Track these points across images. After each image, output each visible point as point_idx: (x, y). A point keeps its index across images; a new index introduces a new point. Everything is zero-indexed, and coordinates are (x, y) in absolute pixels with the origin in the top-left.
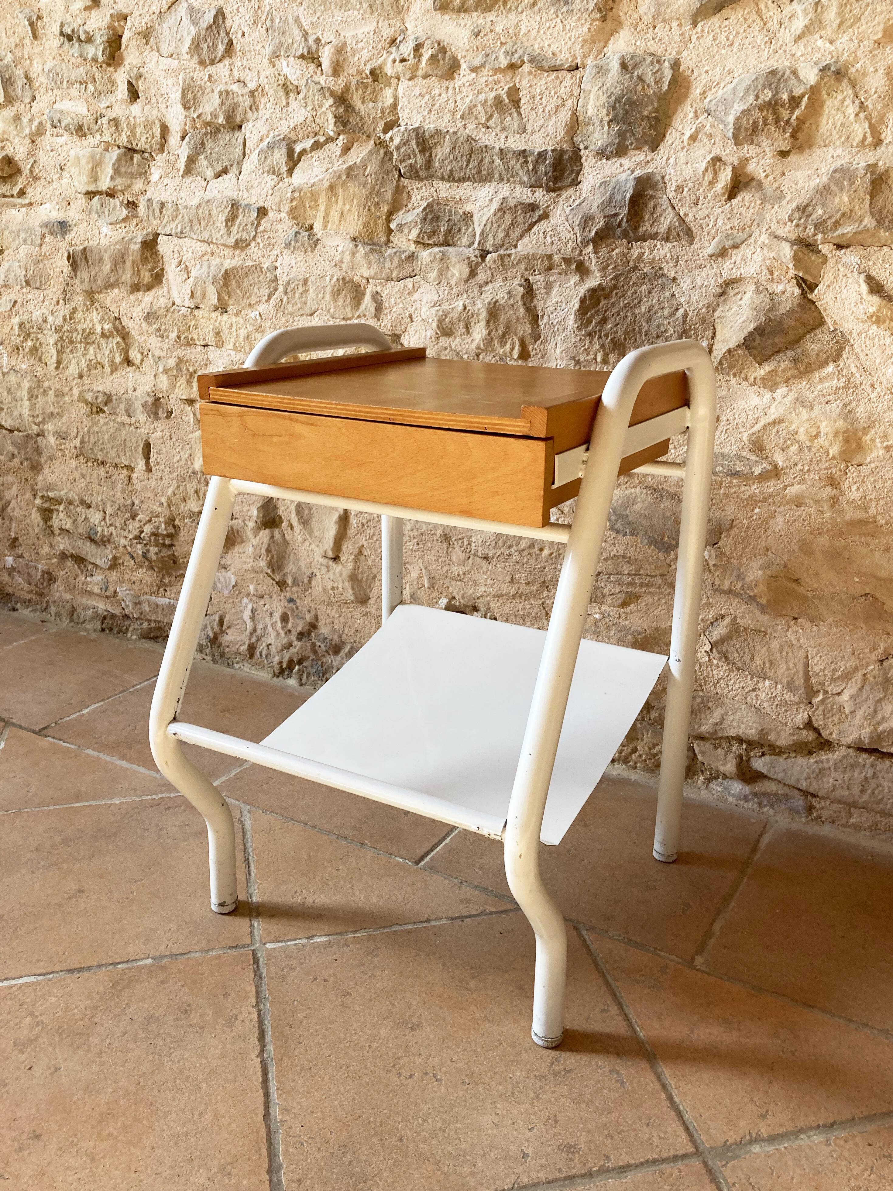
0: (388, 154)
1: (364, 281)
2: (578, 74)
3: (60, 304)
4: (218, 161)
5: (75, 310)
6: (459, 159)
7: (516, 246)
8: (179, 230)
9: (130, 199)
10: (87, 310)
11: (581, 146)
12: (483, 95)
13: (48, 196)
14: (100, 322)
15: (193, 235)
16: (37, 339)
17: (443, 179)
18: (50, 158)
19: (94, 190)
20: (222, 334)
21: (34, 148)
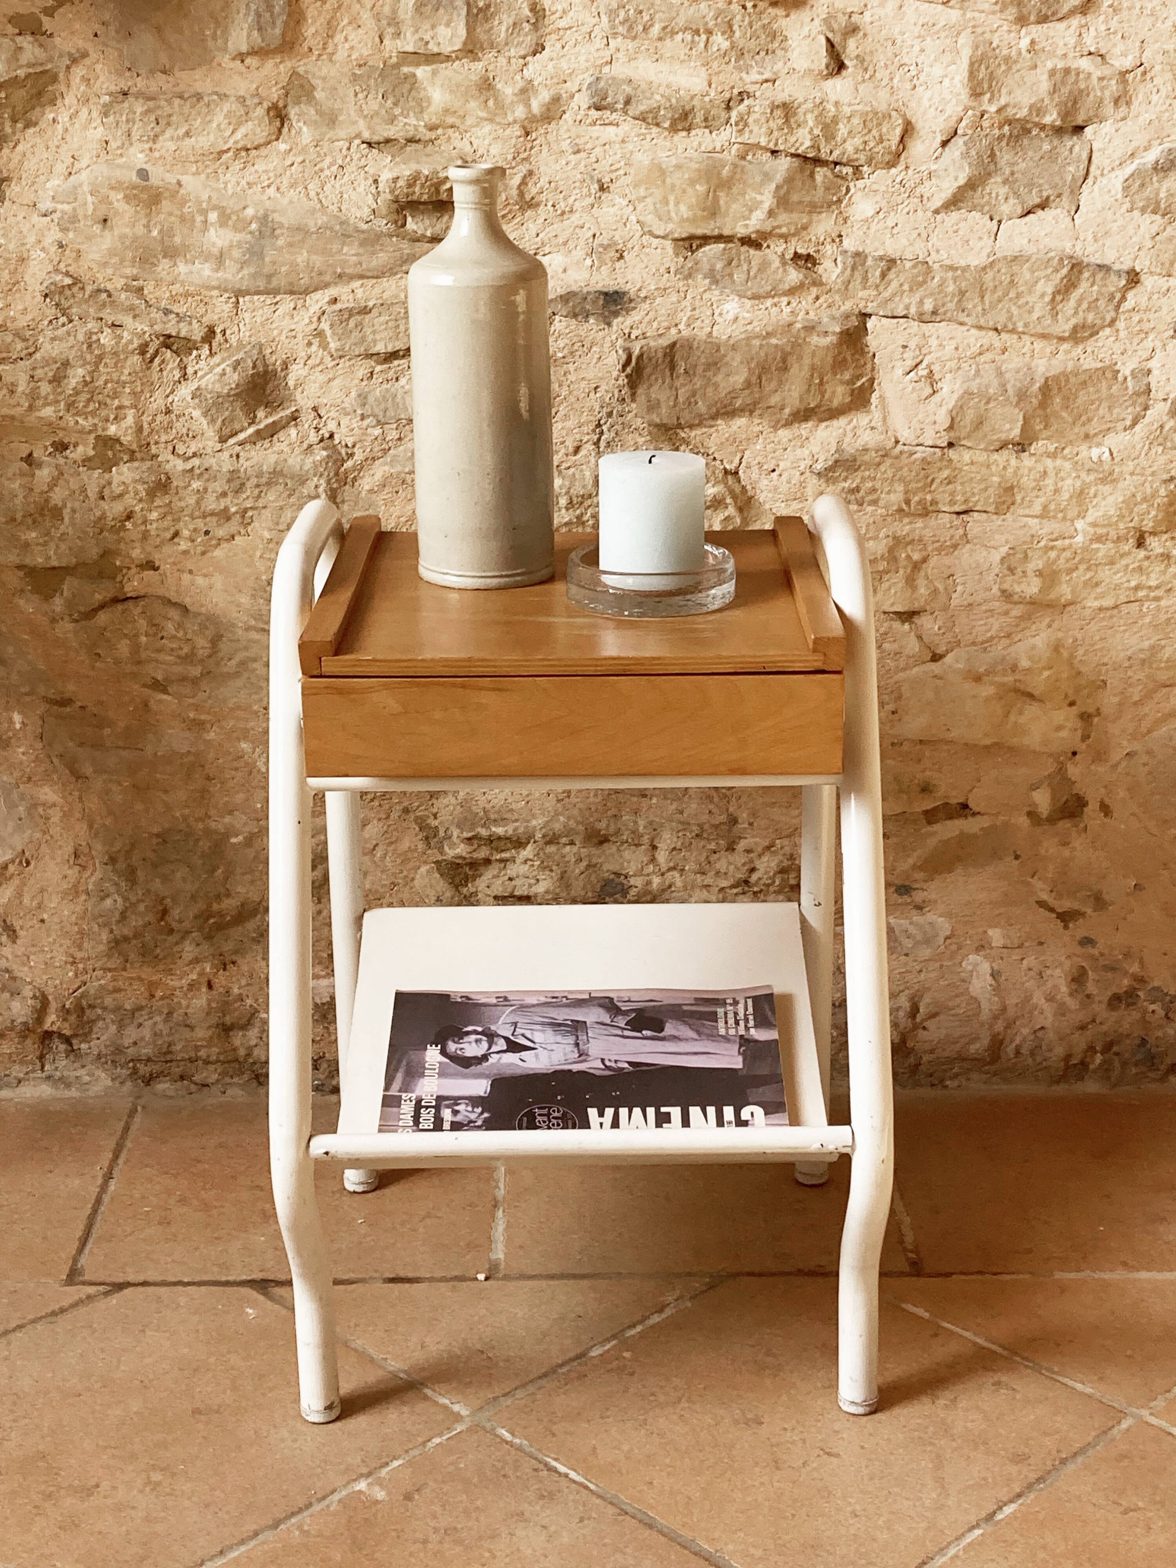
8: (928, 306)
9: (799, 251)
13: (561, 240)
15: (962, 317)
18: (571, 166)
19: (708, 232)
20: (1016, 490)
21: (529, 146)
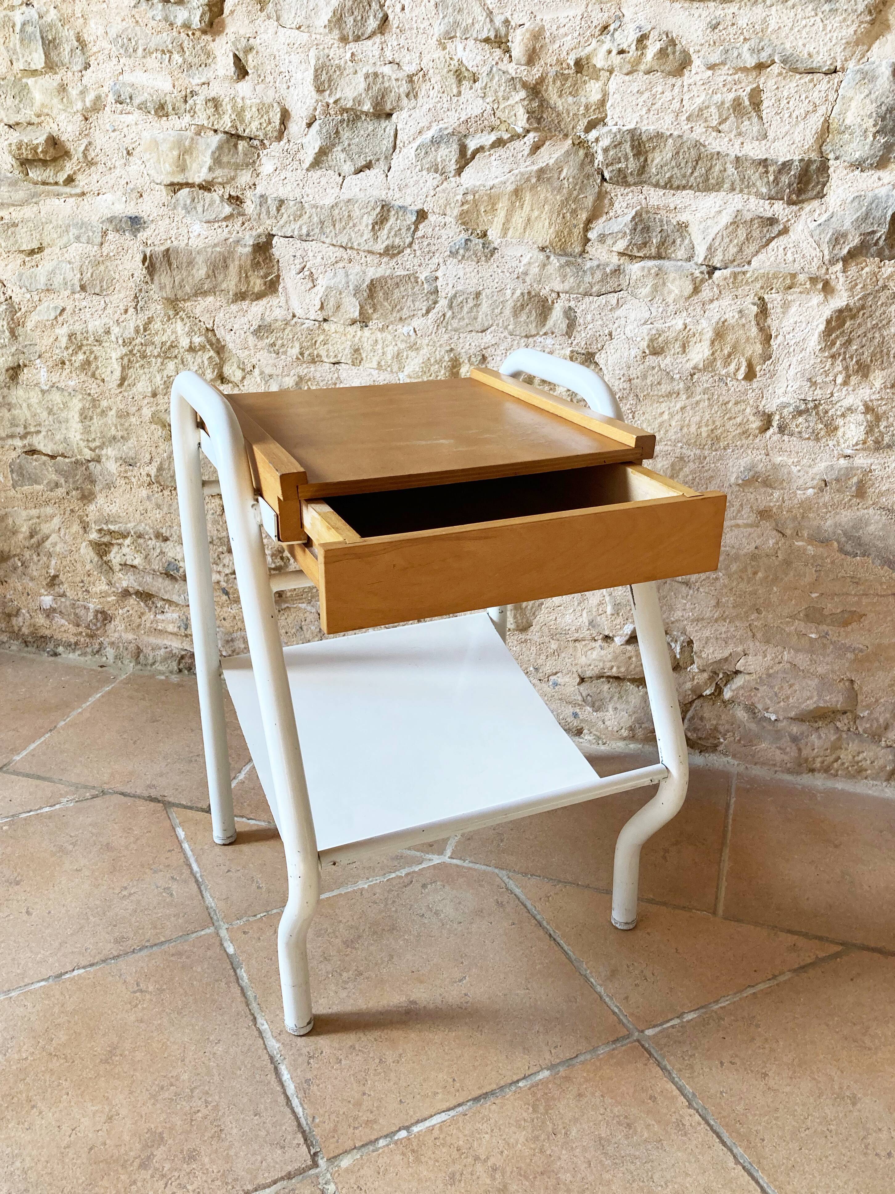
0: (590, 156)
1: (554, 295)
2: (836, 78)
3: (130, 312)
4: (360, 154)
5: (150, 320)
6: (682, 165)
7: (749, 263)
8: (304, 231)
9: (233, 194)
10: (169, 319)
11: (831, 156)
12: (719, 95)
13: (110, 185)
14: (188, 334)
15: (323, 238)
16: (91, 352)
17: (657, 185)
18: (111, 140)
19: (181, 181)
20: (362, 351)
21: (88, 126)
